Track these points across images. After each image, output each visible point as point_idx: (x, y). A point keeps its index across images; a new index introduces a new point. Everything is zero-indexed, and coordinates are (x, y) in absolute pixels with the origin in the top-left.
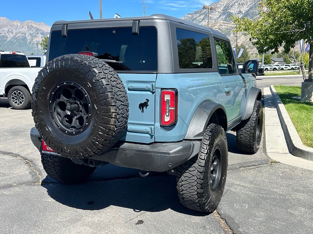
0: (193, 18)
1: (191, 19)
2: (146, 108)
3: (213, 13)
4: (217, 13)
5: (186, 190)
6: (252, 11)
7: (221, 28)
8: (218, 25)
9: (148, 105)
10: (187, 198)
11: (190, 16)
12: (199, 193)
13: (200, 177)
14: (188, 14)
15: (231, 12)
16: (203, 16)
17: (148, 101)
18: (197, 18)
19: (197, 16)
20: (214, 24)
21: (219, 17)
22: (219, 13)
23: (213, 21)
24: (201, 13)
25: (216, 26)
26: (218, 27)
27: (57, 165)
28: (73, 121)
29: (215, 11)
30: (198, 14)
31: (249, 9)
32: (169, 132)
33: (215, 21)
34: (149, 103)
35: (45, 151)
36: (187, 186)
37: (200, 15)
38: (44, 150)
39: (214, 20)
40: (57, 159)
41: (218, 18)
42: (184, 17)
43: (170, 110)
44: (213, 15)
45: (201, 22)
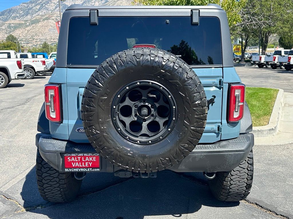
0: (29, 8)
1: (27, 8)
2: (212, 105)
3: (49, 4)
4: (53, 4)
5: (235, 184)
6: (86, 5)
7: (58, 19)
8: (55, 15)
9: (214, 102)
10: (233, 192)
11: (25, 5)
12: (248, 184)
13: (251, 169)
14: (23, 3)
15: (67, 4)
16: (39, 6)
17: (215, 97)
18: (33, 7)
19: (33, 6)
20: (52, 14)
21: (55, 8)
22: (55, 5)
23: (50, 12)
24: (36, 3)
25: (53, 16)
26: (55, 18)
27: (64, 183)
28: (143, 127)
29: (51, 2)
30: (34, 4)
31: (83, 3)
32: (234, 128)
33: (51, 12)
34: (215, 100)
35: (70, 168)
36: (237, 180)
37: (36, 5)
38: (68, 168)
39: (50, 10)
40: (64, 176)
41: (54, 10)
42: (19, 6)
43: (239, 106)
44: (49, 6)
45: (38, 11)
